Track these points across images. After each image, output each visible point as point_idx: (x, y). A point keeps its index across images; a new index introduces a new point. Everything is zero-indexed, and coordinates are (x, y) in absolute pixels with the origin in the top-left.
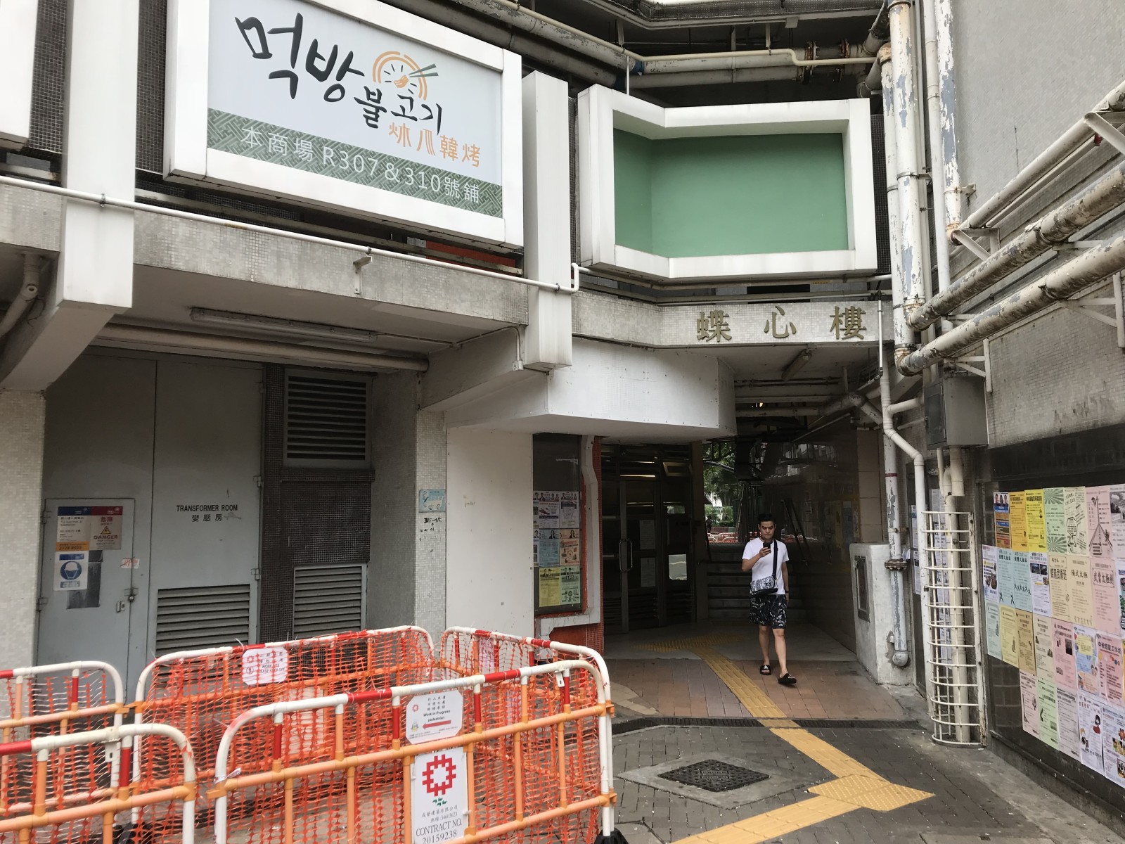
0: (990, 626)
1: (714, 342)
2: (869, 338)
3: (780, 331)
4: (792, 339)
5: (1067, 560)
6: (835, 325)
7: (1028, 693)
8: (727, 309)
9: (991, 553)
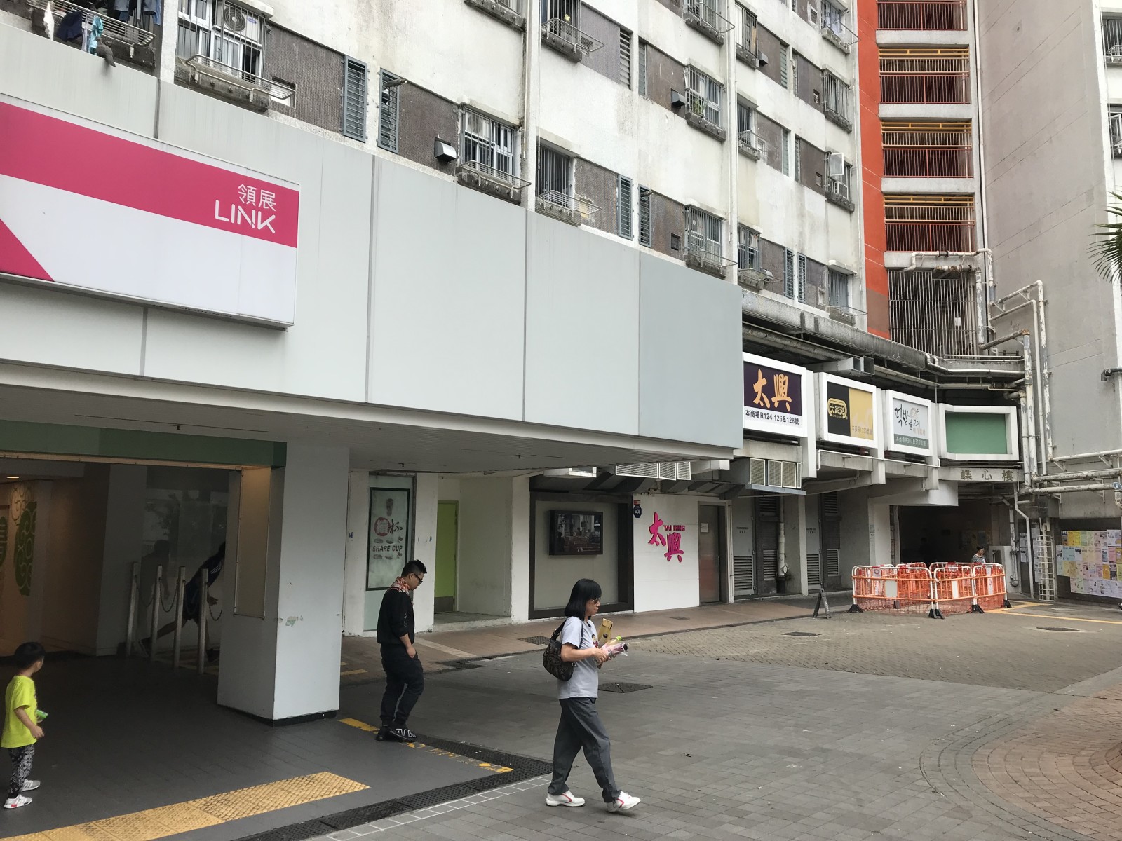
0: (1058, 567)
1: (966, 480)
2: (1014, 481)
3: (987, 477)
4: (990, 480)
5: (1087, 548)
6: (1004, 476)
7: (1072, 582)
8: (971, 469)
9: (1060, 548)
